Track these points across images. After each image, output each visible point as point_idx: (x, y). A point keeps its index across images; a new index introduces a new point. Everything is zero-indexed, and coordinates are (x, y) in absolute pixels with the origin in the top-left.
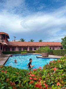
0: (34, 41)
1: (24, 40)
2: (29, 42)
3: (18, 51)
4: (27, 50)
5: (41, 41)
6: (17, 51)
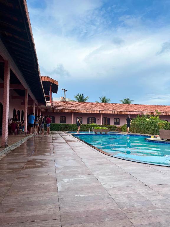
0: (109, 100)
1: (84, 97)
2: (98, 103)
4: (97, 124)
5: (127, 102)
6: (72, 123)
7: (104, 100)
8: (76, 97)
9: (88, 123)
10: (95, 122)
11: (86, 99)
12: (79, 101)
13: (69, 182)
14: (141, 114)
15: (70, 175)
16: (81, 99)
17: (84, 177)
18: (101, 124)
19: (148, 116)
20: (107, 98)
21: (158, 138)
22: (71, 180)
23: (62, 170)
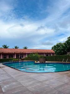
0: (18, 47)
1: (7, 46)
3: (3, 58)
4: (14, 58)
5: (26, 48)
6: (1, 58)
7: (16, 48)
8: (3, 46)
9: (9, 58)
10: (12, 57)
11: (8, 47)
12: (4, 48)
13: (7, 87)
14: (31, 53)
15: (7, 83)
16: (5, 47)
17: (14, 83)
18: (15, 58)
19: (34, 54)
20: (17, 47)
21: (39, 62)
22: (8, 86)
23: (2, 82)
